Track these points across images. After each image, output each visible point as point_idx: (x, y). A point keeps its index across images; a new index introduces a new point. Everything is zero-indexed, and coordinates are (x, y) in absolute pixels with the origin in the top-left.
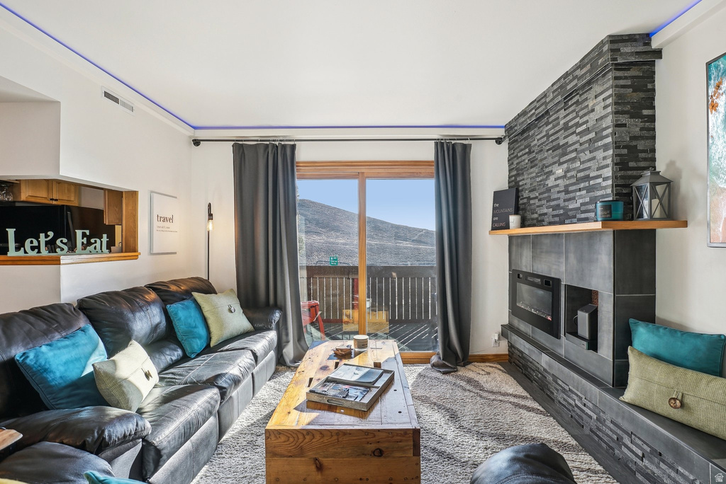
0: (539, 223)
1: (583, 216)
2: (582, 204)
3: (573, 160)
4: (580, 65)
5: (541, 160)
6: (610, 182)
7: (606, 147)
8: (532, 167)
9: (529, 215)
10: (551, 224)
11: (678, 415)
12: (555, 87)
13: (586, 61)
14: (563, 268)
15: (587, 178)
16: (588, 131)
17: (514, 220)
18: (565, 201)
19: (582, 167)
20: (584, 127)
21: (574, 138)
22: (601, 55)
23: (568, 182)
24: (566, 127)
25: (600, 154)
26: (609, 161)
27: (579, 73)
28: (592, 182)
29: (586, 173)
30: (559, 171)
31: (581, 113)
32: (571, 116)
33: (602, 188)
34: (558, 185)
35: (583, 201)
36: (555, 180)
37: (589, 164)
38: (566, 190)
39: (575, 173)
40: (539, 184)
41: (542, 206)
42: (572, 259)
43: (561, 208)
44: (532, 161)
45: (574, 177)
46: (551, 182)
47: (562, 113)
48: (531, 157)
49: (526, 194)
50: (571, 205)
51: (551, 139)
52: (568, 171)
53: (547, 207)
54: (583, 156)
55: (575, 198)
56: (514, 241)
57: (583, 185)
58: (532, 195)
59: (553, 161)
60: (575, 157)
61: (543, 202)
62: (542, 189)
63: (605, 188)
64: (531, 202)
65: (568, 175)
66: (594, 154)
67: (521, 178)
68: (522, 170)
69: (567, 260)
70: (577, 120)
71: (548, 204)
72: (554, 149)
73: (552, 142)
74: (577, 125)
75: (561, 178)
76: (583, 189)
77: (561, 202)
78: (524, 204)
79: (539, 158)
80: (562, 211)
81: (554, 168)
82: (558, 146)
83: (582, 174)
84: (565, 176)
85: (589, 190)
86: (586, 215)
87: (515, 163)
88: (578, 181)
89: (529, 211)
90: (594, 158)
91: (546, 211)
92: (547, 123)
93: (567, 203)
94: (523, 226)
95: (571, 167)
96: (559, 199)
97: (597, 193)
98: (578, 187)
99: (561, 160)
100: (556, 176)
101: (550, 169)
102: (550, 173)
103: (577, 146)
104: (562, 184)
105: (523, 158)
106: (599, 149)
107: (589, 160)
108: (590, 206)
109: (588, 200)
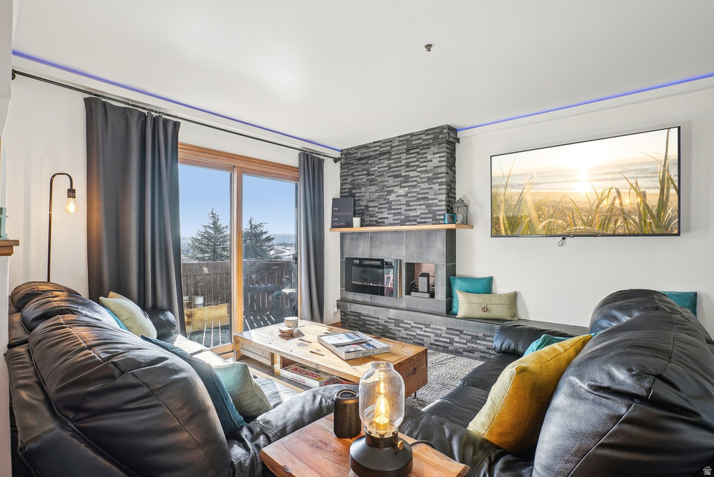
0: (378, 224)
1: (422, 220)
2: (421, 214)
3: (414, 186)
4: (426, 132)
5: (381, 182)
6: (444, 203)
7: (441, 184)
8: (370, 185)
9: (367, 219)
10: (390, 225)
11: (484, 315)
12: (401, 139)
13: (430, 132)
14: (404, 253)
15: (426, 198)
16: (426, 171)
17: (356, 221)
18: (406, 210)
19: (421, 192)
20: (424, 168)
21: (415, 174)
22: (441, 132)
23: (409, 199)
24: (407, 165)
25: (436, 187)
26: (444, 191)
27: (424, 137)
28: (430, 202)
29: (426, 195)
30: (402, 191)
31: (421, 160)
32: (412, 160)
33: (438, 206)
34: (399, 200)
35: (423, 212)
36: (397, 196)
37: (428, 191)
38: (407, 204)
39: (415, 194)
40: (379, 198)
41: (383, 212)
42: (413, 246)
43: (402, 215)
44: (371, 181)
45: (414, 196)
46: (392, 197)
47: (404, 156)
48: (369, 178)
49: (364, 203)
50: (412, 214)
51: (392, 170)
52: (409, 193)
53: (388, 214)
54: (422, 186)
55: (415, 210)
56: (348, 236)
57: (422, 203)
58: (370, 204)
59: (394, 184)
60: (416, 185)
61: (383, 210)
62: (382, 201)
63: (440, 206)
64: (370, 209)
65: (409, 195)
66: (432, 186)
67: (358, 191)
68: (358, 185)
69: (407, 247)
70: (418, 163)
71: (389, 212)
72: (396, 177)
73: (393, 172)
74: (418, 166)
75: (402, 196)
76: (423, 205)
77: (403, 211)
78: (362, 210)
79: (379, 180)
80: (403, 217)
81: (395, 189)
82: (400, 176)
83: (422, 196)
84: (406, 196)
85: (428, 206)
86: (426, 220)
87: (350, 179)
88: (419, 199)
89: (367, 215)
90: (432, 188)
91: (386, 216)
92: (389, 159)
93: (408, 212)
94: (362, 226)
95: (412, 190)
96: (401, 209)
97: (434, 208)
98: (418, 203)
99: (403, 185)
100: (397, 194)
101: (391, 189)
102: (392, 192)
103: (418, 179)
104: (403, 200)
105: (360, 177)
106: (435, 183)
107: (428, 189)
108: (428, 216)
109: (427, 211)
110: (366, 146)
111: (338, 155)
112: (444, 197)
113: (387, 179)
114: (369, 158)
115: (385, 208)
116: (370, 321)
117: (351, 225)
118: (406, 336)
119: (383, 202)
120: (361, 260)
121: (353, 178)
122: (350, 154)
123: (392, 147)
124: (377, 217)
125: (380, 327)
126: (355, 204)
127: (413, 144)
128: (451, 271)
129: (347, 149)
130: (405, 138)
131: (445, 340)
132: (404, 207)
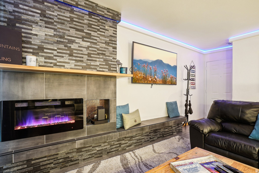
1: (101, 69)
2: (100, 64)
3: (95, 44)
4: (108, 10)
5: (62, 29)
7: (114, 48)
8: (46, 27)
14: (85, 92)
15: (104, 54)
16: (104, 36)
18: (87, 60)
19: (100, 49)
20: (103, 34)
21: (95, 34)
22: (117, 16)
23: (90, 52)
25: (111, 49)
27: (106, 12)
29: (104, 52)
30: (84, 44)
31: (101, 27)
32: (94, 23)
33: (112, 61)
34: (82, 51)
35: (102, 63)
36: (79, 47)
37: (106, 50)
38: (89, 55)
39: (96, 50)
41: (63, 57)
42: (93, 88)
43: (85, 63)
45: (95, 51)
46: (73, 46)
47: (87, 17)
49: (36, 42)
50: (93, 63)
51: (74, 23)
52: (90, 47)
53: (69, 59)
54: (101, 45)
55: (96, 61)
57: (101, 57)
58: (46, 46)
59: (76, 36)
60: (96, 43)
61: (64, 55)
64: (45, 50)
65: (90, 49)
66: (108, 47)
67: (25, 26)
69: (88, 88)
70: (99, 28)
71: (71, 58)
72: (77, 30)
73: (75, 25)
74: (98, 30)
75: (84, 47)
76: (102, 58)
77: (84, 60)
78: (33, 49)
79: (59, 26)
80: (84, 64)
81: (77, 40)
82: (82, 31)
83: (101, 52)
84: (88, 48)
85: (105, 60)
86: (104, 70)
88: (98, 54)
90: (108, 49)
92: (72, 12)
93: (89, 61)
95: (93, 46)
96: (83, 58)
97: (110, 63)
98: (98, 56)
99: (85, 39)
100: (80, 45)
101: (73, 38)
102: (73, 41)
103: (98, 39)
104: (85, 51)
106: (110, 46)
107: (105, 48)
108: (105, 67)
109: (104, 63)
116: (46, 161)
118: (89, 157)
119: (64, 48)
121: (16, 9)
124: (56, 60)
125: (61, 160)
127: (97, 12)
130: (90, 4)
131: (116, 146)
132: (86, 57)
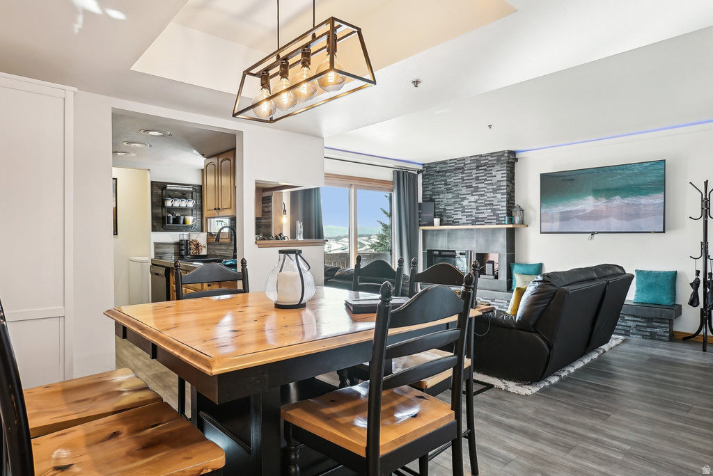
0: (454, 223)
1: (489, 221)
2: (488, 216)
3: (482, 195)
4: (492, 154)
5: (457, 191)
6: (505, 208)
7: (503, 194)
8: (447, 193)
9: (445, 219)
10: (464, 224)
12: (472, 158)
13: (494, 155)
14: (475, 245)
15: (492, 204)
16: (492, 184)
17: (437, 221)
18: (476, 213)
19: (488, 199)
20: (490, 182)
21: (482, 185)
22: (503, 156)
23: (478, 205)
24: (477, 178)
25: (499, 196)
26: (505, 200)
27: (489, 158)
28: (494, 207)
29: (492, 202)
30: (473, 199)
31: (488, 175)
32: (481, 175)
33: (500, 210)
34: (471, 205)
35: (489, 214)
36: (469, 202)
37: (493, 199)
38: (477, 208)
39: (483, 201)
40: (455, 203)
41: (457, 214)
42: (481, 241)
44: (448, 189)
45: (482, 203)
46: (465, 203)
47: (475, 171)
48: (447, 187)
49: (442, 207)
50: (481, 216)
52: (478, 200)
53: (462, 216)
54: (488, 195)
55: (483, 213)
56: (429, 233)
58: (447, 208)
59: (466, 193)
60: (484, 194)
62: (457, 206)
63: (502, 210)
64: (447, 211)
66: (496, 195)
67: (437, 197)
68: (437, 192)
69: (477, 241)
70: (485, 177)
71: (463, 214)
72: (468, 187)
73: (466, 183)
74: (485, 180)
75: (473, 202)
76: (489, 209)
77: (473, 214)
78: (441, 212)
79: (455, 189)
80: (474, 218)
81: (468, 197)
82: (471, 187)
83: (488, 202)
84: (476, 202)
85: (493, 210)
86: (491, 221)
87: (430, 188)
88: (486, 205)
89: (445, 216)
90: (496, 197)
91: (460, 217)
92: (463, 173)
93: (477, 215)
94: (441, 225)
95: (480, 198)
96: (472, 212)
97: (498, 212)
98: (486, 208)
99: (473, 194)
101: (464, 196)
102: (465, 198)
103: (485, 189)
104: (474, 205)
105: (439, 186)
106: (499, 193)
107: (493, 197)
108: (493, 217)
109: (492, 214)
110: (444, 162)
111: (421, 168)
112: (505, 204)
113: (461, 188)
114: (446, 171)
115: (459, 211)
117: (432, 224)
120: (440, 251)
121: (433, 187)
122: (430, 167)
123: (465, 164)
124: (453, 218)
126: (435, 208)
127: (480, 163)
128: (511, 260)
129: (429, 164)
130: (475, 158)
132: (475, 211)
